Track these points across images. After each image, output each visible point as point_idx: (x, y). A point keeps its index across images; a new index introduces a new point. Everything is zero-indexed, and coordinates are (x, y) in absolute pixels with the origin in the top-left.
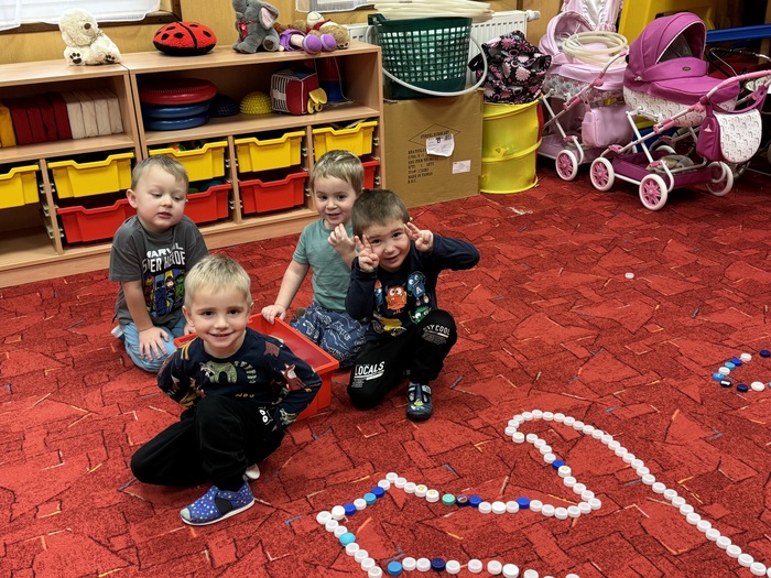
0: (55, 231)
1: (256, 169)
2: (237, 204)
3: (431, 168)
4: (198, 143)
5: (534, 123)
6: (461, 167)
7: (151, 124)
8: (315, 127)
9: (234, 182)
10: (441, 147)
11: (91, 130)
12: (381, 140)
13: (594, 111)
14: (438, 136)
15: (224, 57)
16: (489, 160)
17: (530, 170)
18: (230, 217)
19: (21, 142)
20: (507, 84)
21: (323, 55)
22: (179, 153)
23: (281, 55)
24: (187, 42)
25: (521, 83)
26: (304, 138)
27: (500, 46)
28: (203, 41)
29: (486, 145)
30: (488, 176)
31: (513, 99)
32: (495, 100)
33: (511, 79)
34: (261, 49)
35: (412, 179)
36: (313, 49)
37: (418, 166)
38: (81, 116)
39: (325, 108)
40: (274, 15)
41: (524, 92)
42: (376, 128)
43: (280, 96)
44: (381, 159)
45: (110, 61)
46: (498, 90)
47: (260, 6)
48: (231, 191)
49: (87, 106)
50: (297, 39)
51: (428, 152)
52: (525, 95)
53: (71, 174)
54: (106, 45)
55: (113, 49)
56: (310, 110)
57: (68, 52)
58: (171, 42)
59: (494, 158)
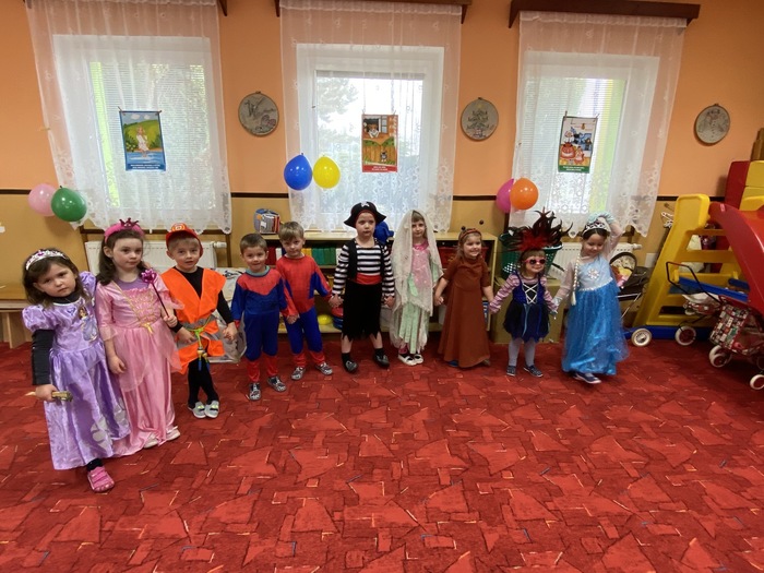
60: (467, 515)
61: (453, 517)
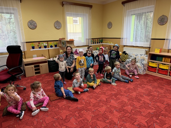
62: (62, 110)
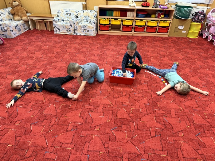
0: (121, 29)
1: (150, 25)
2: (145, 30)
3: (178, 31)
4: (143, 20)
5: (200, 27)
6: (184, 32)
7: (137, 17)
8: (160, 20)
9: (146, 26)
10: (181, 28)
11: (129, 16)
12: (171, 24)
13: (213, 27)
14: (181, 26)
15: (150, 8)
16: (190, 32)
17: (197, 35)
18: (144, 32)
19: (121, 16)
20: (197, 19)
21: (165, 9)
22: (139, 21)
23: (159, 9)
24: (146, 5)
25: (200, 19)
26: (158, 22)
27: (198, 12)
28: (148, 5)
29: (190, 29)
30: (189, 34)
31: (197, 22)
32: (194, 22)
33: (198, 18)
34: (156, 7)
35: (174, 32)
36: (163, 8)
37: (176, 30)
38: (129, 14)
39: (163, 18)
40: (159, 2)
41: (200, 21)
42: (170, 22)
43: (157, 15)
44: (170, 27)
45: (134, 7)
46: (195, 20)
47: (158, 1)
48: (145, 28)
49: (130, 12)
50: (162, 7)
51: (179, 28)
52: (200, 22)
53: (125, 21)
54: (135, 4)
55: (135, 5)
56: (161, 18)
57: (129, 5)
58: (143, 5)
59: (191, 31)
60: (148, 90)
61: (143, 90)
62: (63, 115)
